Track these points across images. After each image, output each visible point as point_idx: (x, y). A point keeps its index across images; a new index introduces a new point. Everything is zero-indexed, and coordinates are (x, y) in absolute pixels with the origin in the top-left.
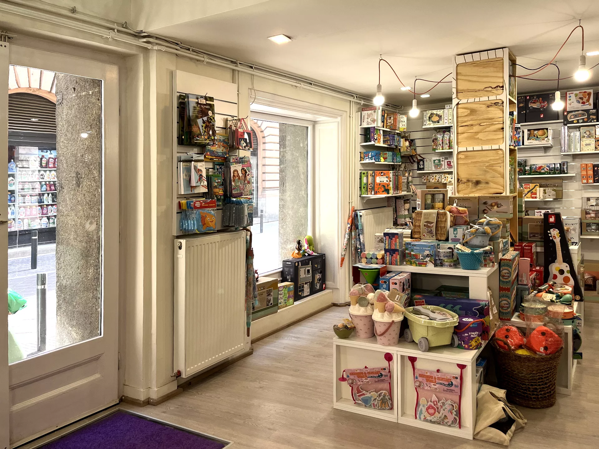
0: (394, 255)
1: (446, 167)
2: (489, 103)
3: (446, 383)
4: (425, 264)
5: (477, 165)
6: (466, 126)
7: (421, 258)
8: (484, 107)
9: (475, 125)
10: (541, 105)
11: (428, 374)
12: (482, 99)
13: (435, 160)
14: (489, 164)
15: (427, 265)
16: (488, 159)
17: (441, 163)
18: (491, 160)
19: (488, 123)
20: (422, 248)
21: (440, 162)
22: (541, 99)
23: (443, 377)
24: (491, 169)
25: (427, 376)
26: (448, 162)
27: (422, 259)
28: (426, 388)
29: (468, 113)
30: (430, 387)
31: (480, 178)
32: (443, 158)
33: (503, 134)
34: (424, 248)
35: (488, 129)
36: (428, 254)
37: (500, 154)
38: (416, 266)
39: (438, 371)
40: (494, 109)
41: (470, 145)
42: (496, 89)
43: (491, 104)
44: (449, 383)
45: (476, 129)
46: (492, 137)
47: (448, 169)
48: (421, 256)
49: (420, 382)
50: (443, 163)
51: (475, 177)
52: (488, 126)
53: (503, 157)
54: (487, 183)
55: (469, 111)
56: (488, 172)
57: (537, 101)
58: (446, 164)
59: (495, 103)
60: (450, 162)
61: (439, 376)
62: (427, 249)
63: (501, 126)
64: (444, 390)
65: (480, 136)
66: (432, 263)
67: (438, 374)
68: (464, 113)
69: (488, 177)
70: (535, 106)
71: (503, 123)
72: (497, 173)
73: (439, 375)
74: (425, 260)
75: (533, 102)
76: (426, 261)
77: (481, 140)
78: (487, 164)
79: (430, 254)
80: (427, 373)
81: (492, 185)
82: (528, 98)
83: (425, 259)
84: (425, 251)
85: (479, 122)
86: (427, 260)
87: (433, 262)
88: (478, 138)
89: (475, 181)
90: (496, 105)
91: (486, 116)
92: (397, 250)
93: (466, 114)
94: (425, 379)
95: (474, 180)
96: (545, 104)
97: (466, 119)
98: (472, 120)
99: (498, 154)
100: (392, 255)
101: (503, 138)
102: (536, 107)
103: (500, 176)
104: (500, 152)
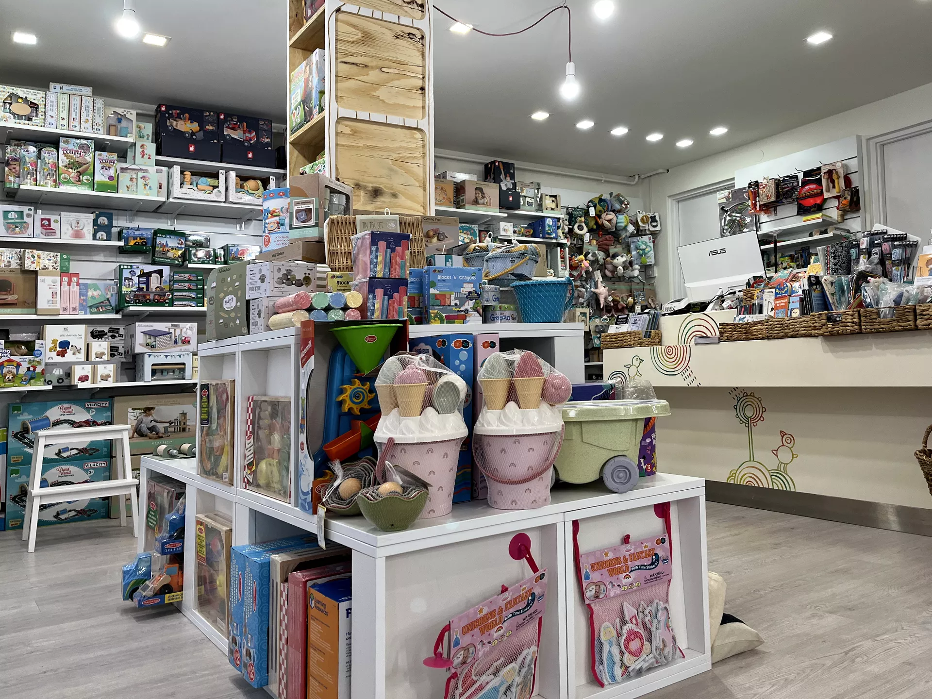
0: (396, 295)
1: (38, 229)
2: (398, 29)
3: (647, 561)
4: (463, 317)
5: (375, 154)
6: (353, 64)
7: (453, 303)
8: (389, 36)
9: (372, 68)
10: (246, 137)
11: (611, 556)
12: (387, 17)
13: (10, 212)
14: (398, 155)
15: (468, 319)
16: (397, 145)
17: (26, 219)
18: (401, 148)
19: (396, 71)
20: (458, 277)
21: (22, 218)
22: (245, 124)
23: (639, 550)
24: (401, 167)
25: (611, 560)
26: (42, 220)
27: (456, 305)
28: (612, 594)
29: (357, 37)
30: (619, 586)
31: (381, 183)
32: (30, 210)
33: (424, 100)
34: (461, 277)
35: (396, 83)
36: (470, 293)
37: (417, 139)
38: (442, 323)
39: (626, 540)
40: (408, 46)
41: (363, 109)
42: (409, 6)
43: (401, 34)
44: (653, 559)
45: (373, 76)
46: (401, 100)
47: (42, 236)
48: (453, 297)
49: (597, 585)
50: (29, 220)
51: (373, 179)
52: (397, 76)
53: (424, 146)
54: (394, 195)
55: (360, 35)
56: (396, 172)
57: (239, 127)
58: (38, 224)
59: (409, 34)
60: (49, 220)
61: (632, 551)
62: (469, 278)
63: (419, 83)
64: (647, 581)
65: (382, 93)
66: (478, 313)
67: (628, 546)
68: (351, 36)
69: (396, 182)
70: (236, 135)
71: (423, 77)
72: (412, 176)
73: (631, 548)
74: (462, 308)
75: (231, 126)
76: (466, 311)
77: (384, 102)
78: (395, 156)
79: (476, 292)
80: (606, 555)
81: (402, 200)
82: (222, 117)
83: (462, 304)
84: (465, 285)
85: (381, 64)
86: (469, 308)
87: (481, 311)
88: (377, 97)
89: (370, 189)
90: (411, 39)
91: (392, 55)
92: (403, 282)
93: (355, 38)
94: (605, 571)
95: (370, 186)
96: (252, 135)
97: (353, 49)
98: (365, 54)
99: (414, 138)
100: (391, 297)
101: (423, 107)
102: (237, 137)
103: (417, 184)
104: (418, 135)
